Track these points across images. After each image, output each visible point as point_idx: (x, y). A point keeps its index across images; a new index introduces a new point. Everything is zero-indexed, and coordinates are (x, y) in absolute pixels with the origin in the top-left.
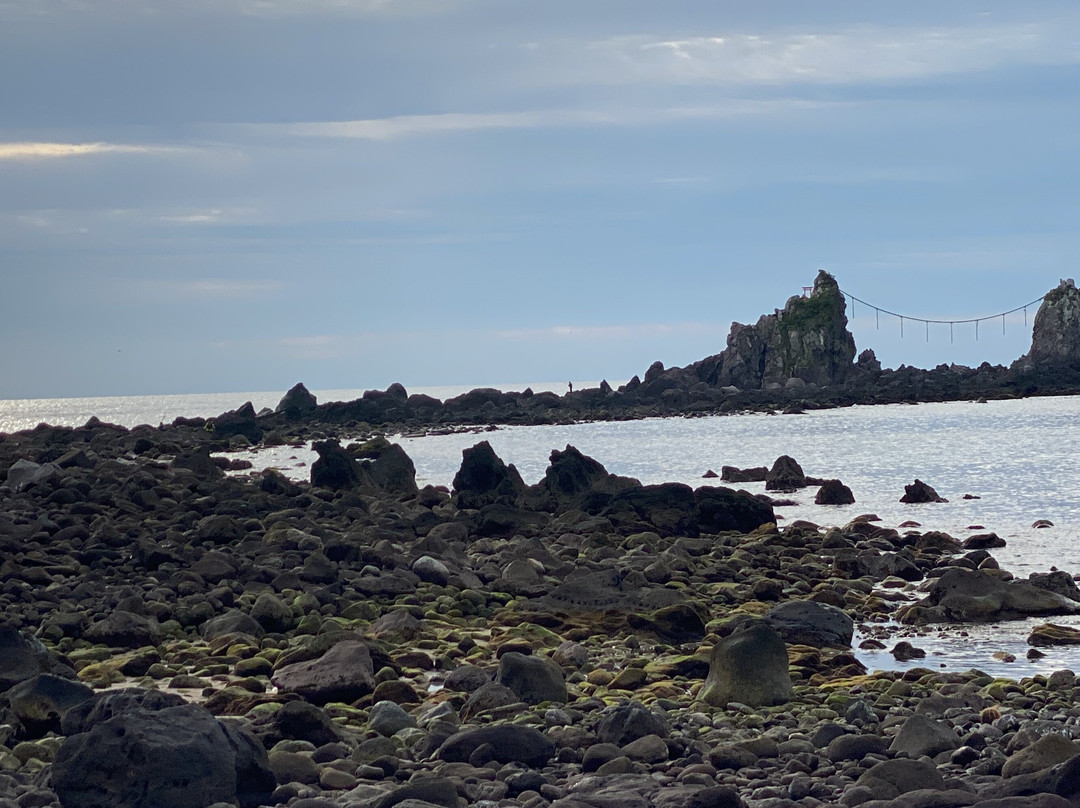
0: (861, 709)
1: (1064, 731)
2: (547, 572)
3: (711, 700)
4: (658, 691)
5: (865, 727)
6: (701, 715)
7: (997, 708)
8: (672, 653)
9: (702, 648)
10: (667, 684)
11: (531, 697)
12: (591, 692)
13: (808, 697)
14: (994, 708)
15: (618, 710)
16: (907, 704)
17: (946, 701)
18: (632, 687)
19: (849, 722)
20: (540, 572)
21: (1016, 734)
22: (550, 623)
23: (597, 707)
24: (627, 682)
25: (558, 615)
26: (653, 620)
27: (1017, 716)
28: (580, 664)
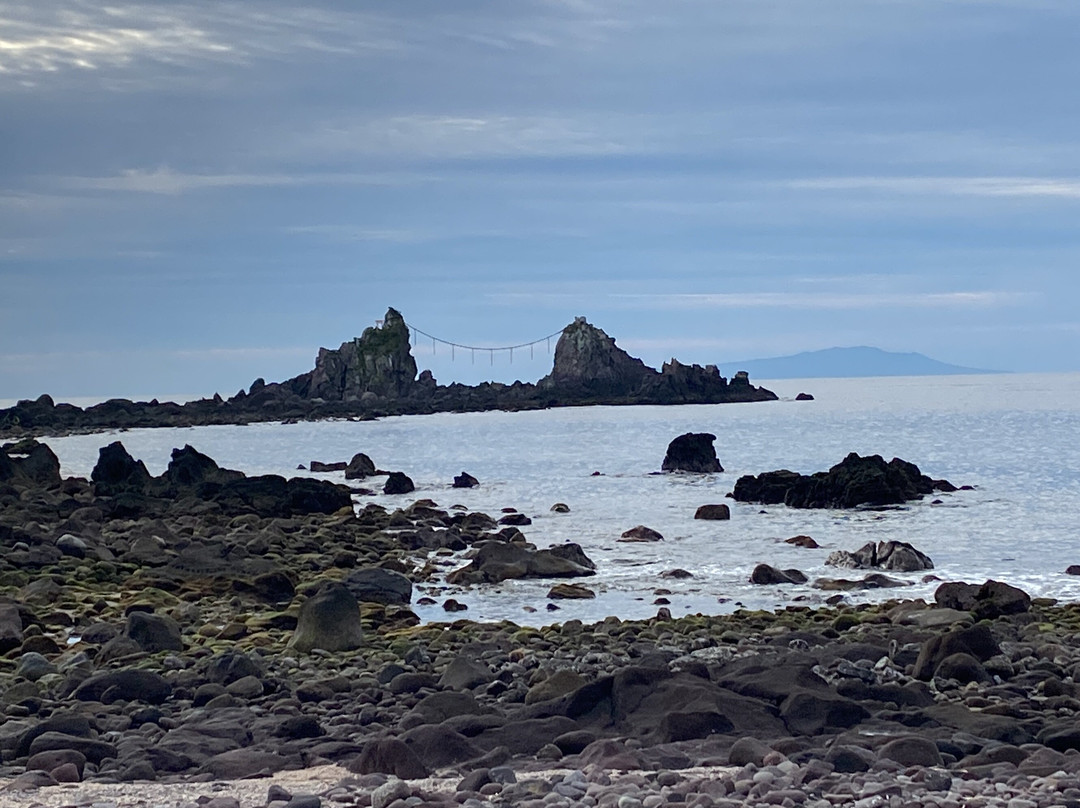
0: (417, 653)
1: (573, 667)
2: (167, 546)
3: (297, 647)
4: (256, 641)
5: (420, 667)
6: (290, 659)
7: (522, 650)
8: (268, 610)
9: (291, 606)
10: (264, 635)
11: (153, 647)
12: (202, 642)
13: (376, 644)
14: (520, 650)
15: (224, 656)
16: (453, 648)
17: (483, 644)
18: (235, 637)
19: (407, 663)
20: (161, 546)
21: (536, 670)
22: (169, 587)
23: (205, 654)
24: (232, 633)
25: (177, 580)
26: (253, 584)
27: (537, 657)
28: (193, 619)
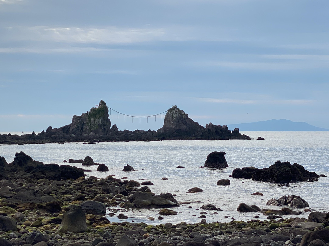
0: (107, 234)
1: (168, 241)
2: (13, 190)
3: (62, 231)
4: (45, 228)
5: (108, 239)
6: (58, 235)
7: (148, 234)
8: (51, 216)
9: (60, 215)
10: (49, 226)
11: (6, 229)
12: (24, 228)
13: (92, 230)
14: (147, 234)
15: (32, 233)
16: (121, 233)
17: (133, 232)
18: (38, 226)
19: (103, 238)
20: (10, 190)
21: (153, 242)
22: (12, 206)
23: (26, 232)
24: (36, 225)
25: (16, 204)
26: (45, 206)
27: (154, 237)
28: (22, 219)
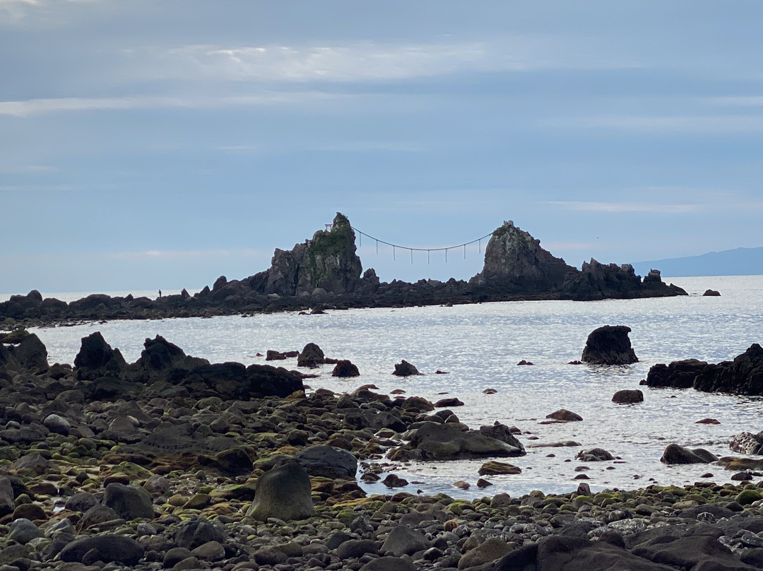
0: (361, 521)
1: (501, 536)
2: (141, 425)
3: (256, 516)
4: (218, 510)
5: (363, 534)
6: (249, 527)
7: (455, 520)
8: (229, 483)
9: (250, 479)
10: (226, 505)
12: (171, 511)
13: (325, 514)
14: (453, 520)
15: (190, 523)
16: (393, 518)
17: (420, 515)
18: (201, 507)
19: (352, 531)
20: (136, 426)
21: (469, 538)
22: (142, 462)
23: (175, 522)
24: (197, 503)
25: (149, 456)
26: (216, 459)
27: (469, 526)
28: (163, 491)
